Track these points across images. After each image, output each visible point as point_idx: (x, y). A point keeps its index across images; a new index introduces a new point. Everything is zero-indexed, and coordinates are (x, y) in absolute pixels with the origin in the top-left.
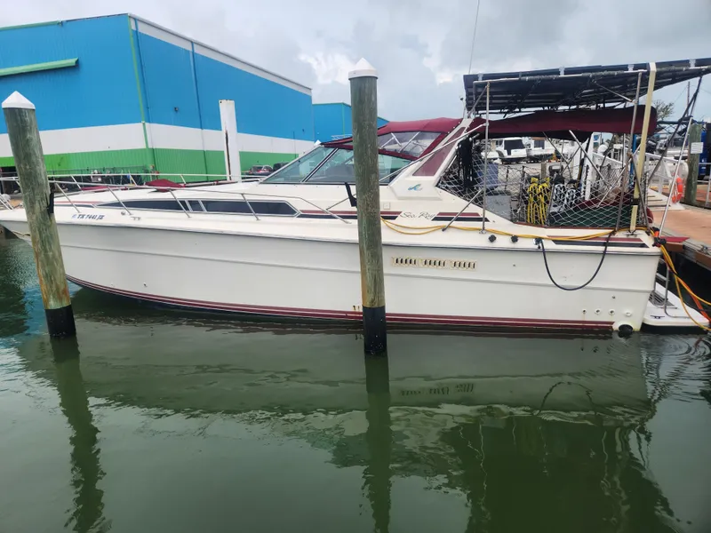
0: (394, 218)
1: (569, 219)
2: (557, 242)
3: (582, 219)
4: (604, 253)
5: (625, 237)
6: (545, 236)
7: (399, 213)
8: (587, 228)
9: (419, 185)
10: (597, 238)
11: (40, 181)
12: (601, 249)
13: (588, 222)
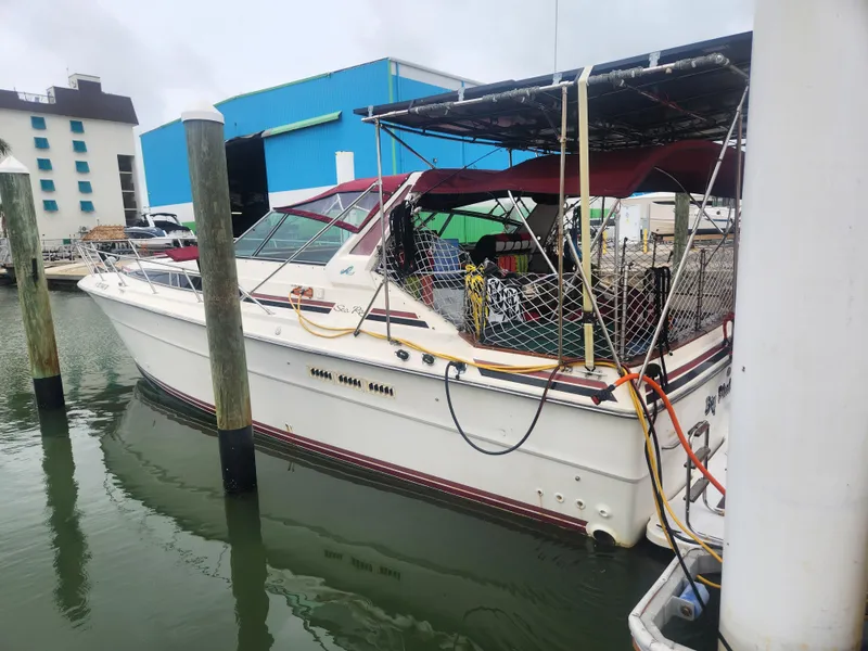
0: (327, 311)
1: (504, 336)
2: (484, 372)
3: (523, 338)
4: (544, 399)
5: (583, 376)
6: (472, 361)
7: (332, 305)
8: (530, 354)
9: (351, 268)
10: (539, 372)
11: (26, 246)
12: (539, 391)
13: (531, 344)
